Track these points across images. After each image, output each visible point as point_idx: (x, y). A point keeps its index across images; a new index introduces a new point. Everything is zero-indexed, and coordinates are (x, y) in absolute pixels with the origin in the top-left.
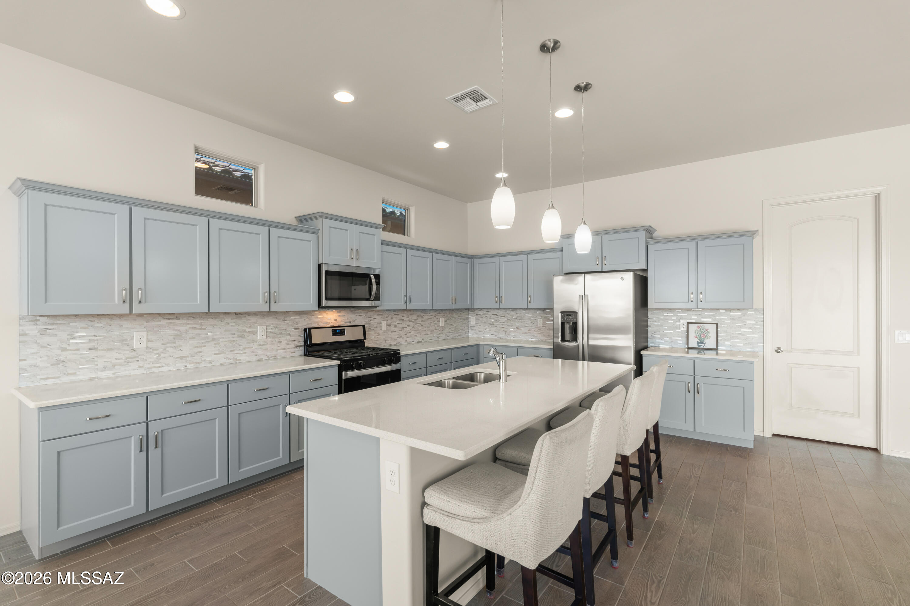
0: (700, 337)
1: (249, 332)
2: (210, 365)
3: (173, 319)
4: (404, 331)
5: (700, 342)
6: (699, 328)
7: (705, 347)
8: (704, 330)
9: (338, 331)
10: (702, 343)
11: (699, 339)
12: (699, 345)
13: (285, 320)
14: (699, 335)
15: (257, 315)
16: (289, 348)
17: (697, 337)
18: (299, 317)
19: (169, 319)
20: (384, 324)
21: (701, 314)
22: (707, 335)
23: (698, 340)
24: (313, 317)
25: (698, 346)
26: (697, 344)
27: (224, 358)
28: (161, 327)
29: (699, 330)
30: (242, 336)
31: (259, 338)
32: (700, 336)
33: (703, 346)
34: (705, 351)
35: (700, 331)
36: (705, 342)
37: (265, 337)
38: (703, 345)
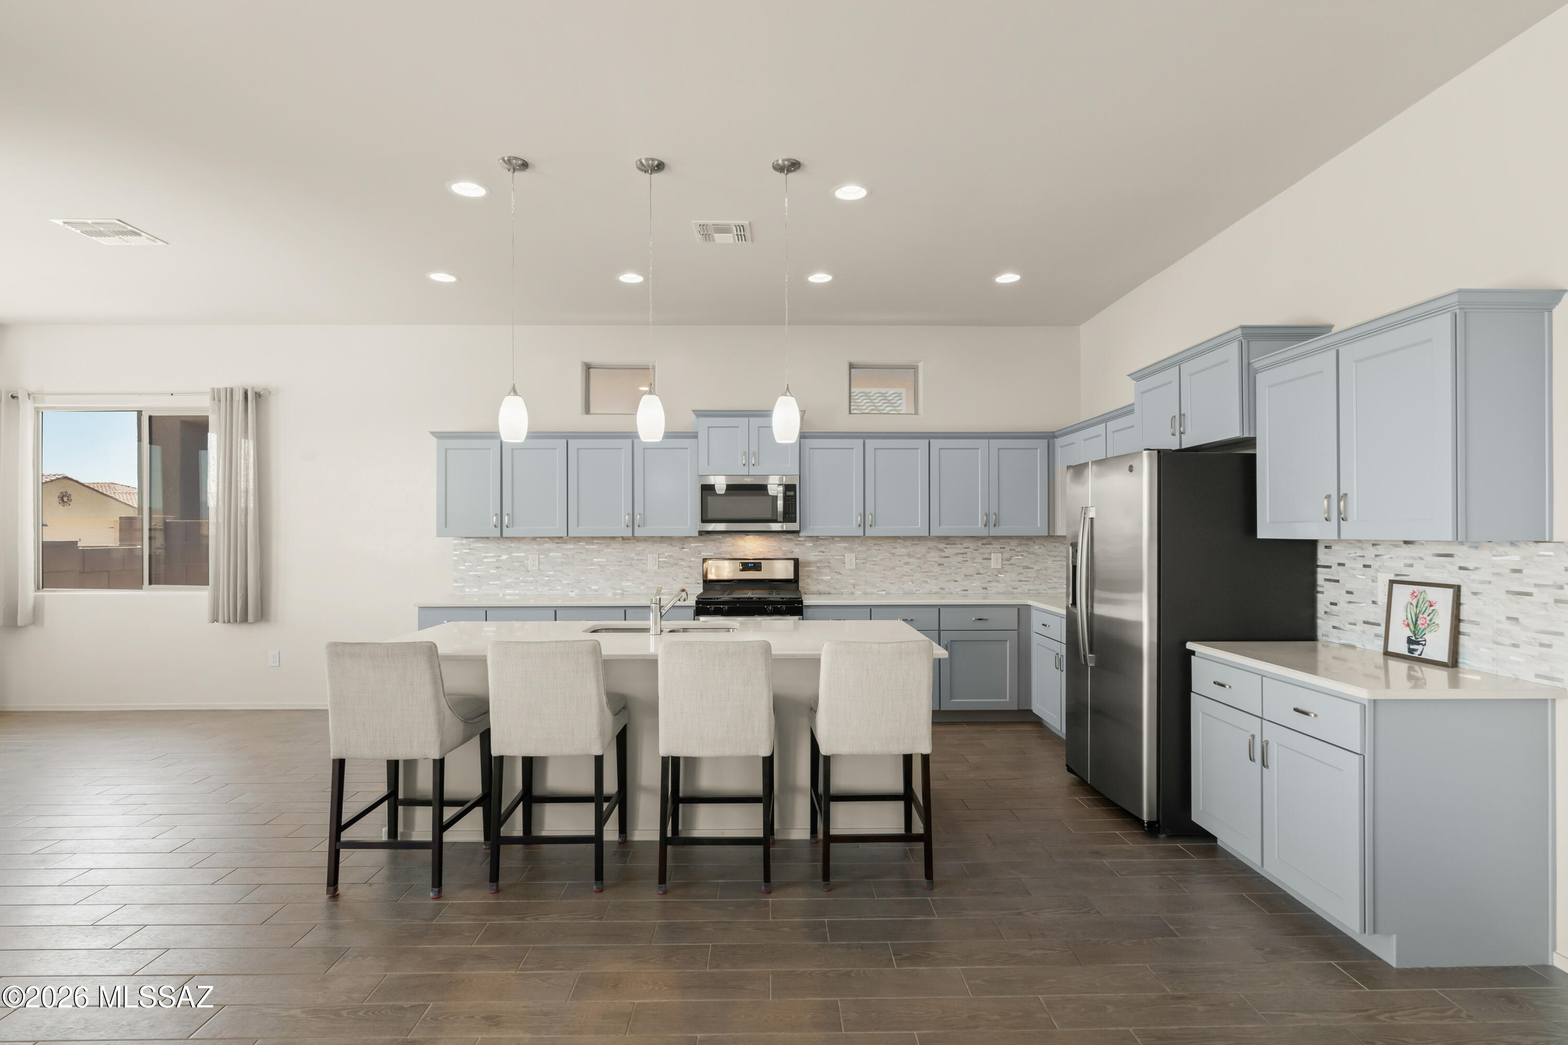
0: (1415, 624)
1: (637, 560)
2: (596, 593)
3: (562, 543)
4: (897, 572)
5: (1413, 638)
6: (1416, 597)
7: (1423, 656)
8: (1426, 605)
9: (750, 565)
10: (1418, 643)
11: (1413, 629)
12: (1412, 647)
13: (683, 548)
14: (1414, 620)
15: (648, 541)
16: (688, 583)
17: (1408, 625)
18: (702, 544)
19: (557, 543)
20: (850, 558)
21: (1422, 555)
22: (1430, 621)
23: (1411, 634)
24: (723, 544)
25: (1411, 651)
26: (1406, 645)
27: (610, 588)
28: (550, 550)
29: (1414, 603)
30: (631, 565)
31: (649, 568)
32: (1417, 621)
33: (1419, 652)
34: (1423, 669)
35: (1417, 607)
36: (1425, 640)
37: (656, 567)
38: (1420, 648)
